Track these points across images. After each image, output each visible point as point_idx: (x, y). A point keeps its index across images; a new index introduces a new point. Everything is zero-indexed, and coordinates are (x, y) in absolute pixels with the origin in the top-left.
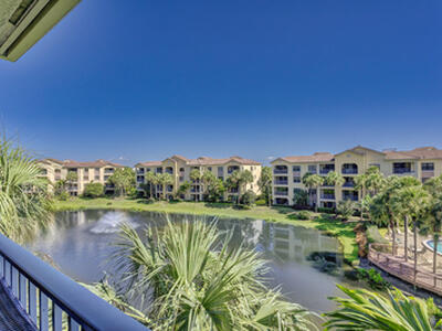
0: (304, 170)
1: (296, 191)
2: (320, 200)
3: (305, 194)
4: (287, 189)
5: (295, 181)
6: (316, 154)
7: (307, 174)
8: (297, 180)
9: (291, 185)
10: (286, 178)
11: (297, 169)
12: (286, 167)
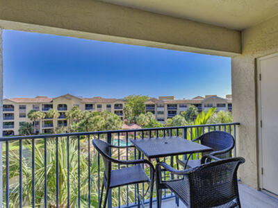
0: (29, 109)
1: (21, 124)
2: (41, 128)
3: (29, 126)
4: (13, 123)
5: (20, 116)
6: (38, 97)
7: (32, 112)
8: (22, 116)
9: (17, 120)
10: (12, 115)
11: (23, 107)
12: (12, 106)
